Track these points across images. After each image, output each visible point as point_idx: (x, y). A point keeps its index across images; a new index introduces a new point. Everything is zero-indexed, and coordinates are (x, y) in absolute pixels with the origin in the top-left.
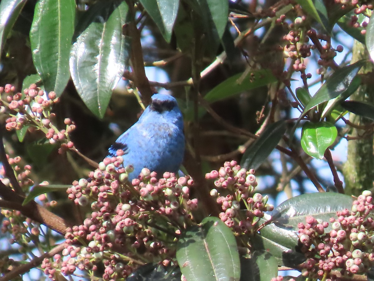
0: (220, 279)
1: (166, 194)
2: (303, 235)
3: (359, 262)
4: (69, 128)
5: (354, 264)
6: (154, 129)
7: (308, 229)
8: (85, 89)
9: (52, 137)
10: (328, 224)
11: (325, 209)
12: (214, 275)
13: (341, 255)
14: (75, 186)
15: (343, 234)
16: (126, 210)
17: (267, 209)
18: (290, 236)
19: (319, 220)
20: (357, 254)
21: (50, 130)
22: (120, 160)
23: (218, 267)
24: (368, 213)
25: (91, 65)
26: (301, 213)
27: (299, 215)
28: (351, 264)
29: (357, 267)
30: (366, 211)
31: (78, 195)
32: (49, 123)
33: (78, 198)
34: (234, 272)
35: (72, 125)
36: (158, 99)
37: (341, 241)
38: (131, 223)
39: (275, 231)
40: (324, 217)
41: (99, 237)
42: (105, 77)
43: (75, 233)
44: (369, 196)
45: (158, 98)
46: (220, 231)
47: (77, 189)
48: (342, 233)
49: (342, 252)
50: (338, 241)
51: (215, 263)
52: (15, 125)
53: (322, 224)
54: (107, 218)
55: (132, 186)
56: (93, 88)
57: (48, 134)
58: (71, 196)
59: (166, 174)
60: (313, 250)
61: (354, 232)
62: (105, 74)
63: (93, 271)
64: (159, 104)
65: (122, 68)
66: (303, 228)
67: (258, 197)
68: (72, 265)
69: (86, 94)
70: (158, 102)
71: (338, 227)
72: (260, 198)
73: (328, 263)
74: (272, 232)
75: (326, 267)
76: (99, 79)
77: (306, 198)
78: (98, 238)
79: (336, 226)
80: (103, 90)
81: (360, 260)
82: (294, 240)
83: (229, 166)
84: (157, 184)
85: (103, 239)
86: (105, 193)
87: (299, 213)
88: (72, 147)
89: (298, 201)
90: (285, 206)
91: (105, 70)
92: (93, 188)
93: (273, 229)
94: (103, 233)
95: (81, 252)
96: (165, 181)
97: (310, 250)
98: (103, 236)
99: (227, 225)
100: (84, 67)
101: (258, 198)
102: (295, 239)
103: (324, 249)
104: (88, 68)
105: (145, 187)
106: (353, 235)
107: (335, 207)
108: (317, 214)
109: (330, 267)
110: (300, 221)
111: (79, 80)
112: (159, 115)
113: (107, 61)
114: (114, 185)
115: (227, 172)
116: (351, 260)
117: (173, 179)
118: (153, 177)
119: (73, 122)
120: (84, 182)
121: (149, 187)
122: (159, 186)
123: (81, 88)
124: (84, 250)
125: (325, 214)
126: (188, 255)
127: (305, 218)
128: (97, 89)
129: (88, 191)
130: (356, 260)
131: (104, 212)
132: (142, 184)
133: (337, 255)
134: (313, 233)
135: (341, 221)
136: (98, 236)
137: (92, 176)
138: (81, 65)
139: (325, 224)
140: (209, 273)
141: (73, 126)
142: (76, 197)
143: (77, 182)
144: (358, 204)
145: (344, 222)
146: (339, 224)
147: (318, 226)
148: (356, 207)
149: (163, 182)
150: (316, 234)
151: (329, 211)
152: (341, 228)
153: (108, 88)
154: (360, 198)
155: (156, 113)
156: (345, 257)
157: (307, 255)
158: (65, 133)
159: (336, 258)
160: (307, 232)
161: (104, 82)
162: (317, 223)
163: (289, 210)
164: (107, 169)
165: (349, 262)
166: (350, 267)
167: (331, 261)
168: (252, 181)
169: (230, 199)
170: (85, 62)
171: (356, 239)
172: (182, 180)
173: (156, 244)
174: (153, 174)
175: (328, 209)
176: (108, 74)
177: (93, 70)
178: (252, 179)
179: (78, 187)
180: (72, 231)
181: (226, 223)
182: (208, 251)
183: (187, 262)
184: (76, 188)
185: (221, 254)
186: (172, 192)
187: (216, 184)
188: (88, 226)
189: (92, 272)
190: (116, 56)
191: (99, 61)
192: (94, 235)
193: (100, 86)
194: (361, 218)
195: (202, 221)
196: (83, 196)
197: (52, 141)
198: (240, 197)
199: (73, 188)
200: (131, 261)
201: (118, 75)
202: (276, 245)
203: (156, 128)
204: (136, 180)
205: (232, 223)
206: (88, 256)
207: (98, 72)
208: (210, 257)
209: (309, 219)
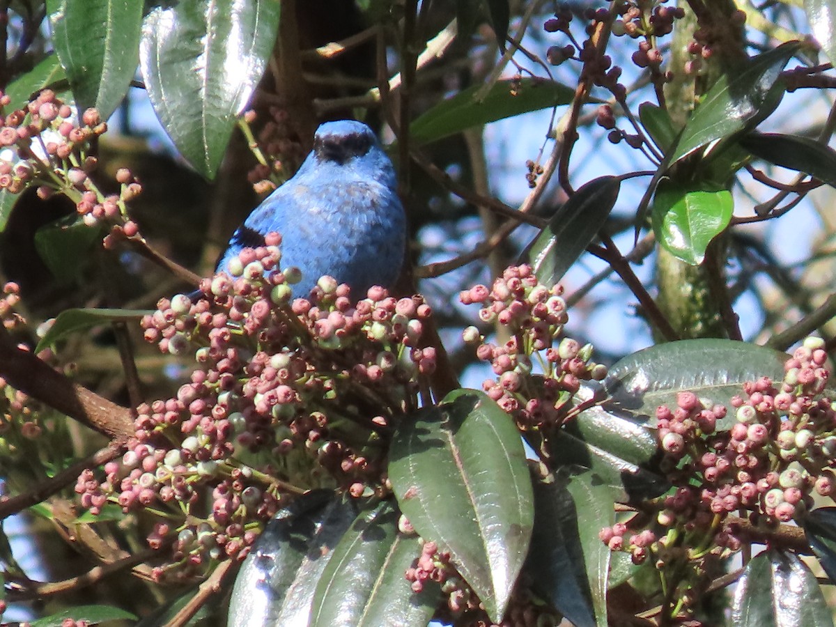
0: (489, 527)
1: (370, 335)
2: (670, 434)
3: (796, 496)
4: (127, 191)
5: (784, 501)
6: (338, 195)
7: (681, 420)
8: (174, 111)
9: (91, 210)
10: (725, 410)
11: (716, 377)
12: (474, 519)
13: (754, 480)
14: (163, 311)
15: (761, 433)
16: (279, 367)
17: (593, 374)
18: (634, 435)
19: (704, 401)
20: (790, 477)
21: (87, 195)
22: (273, 254)
23: (484, 502)
24: (821, 390)
25: (188, 59)
26: (660, 386)
27: (657, 388)
28: (777, 501)
29: (792, 507)
30: (819, 384)
31: (167, 332)
32: (84, 179)
33: (169, 337)
34: (521, 513)
35: (133, 185)
36: (333, 134)
37: (754, 449)
38: (290, 397)
39: (600, 423)
40: (714, 394)
41: (210, 428)
42: (220, 85)
43: (157, 417)
44: (820, 348)
45: (332, 131)
46: (487, 420)
47: (168, 317)
48: (759, 431)
49: (756, 474)
50: (749, 450)
51: (479, 492)
52: (8, 181)
53: (712, 411)
54: (228, 386)
55: (294, 315)
56: (193, 111)
57: (82, 203)
58: (150, 333)
59: (374, 291)
60: (686, 467)
61: (788, 429)
62: (220, 79)
63: (188, 505)
64: (337, 143)
65: (258, 66)
66: (669, 417)
67: (571, 346)
68: (146, 488)
69: (176, 124)
70: (333, 140)
71: (751, 418)
72: (574, 349)
73: (722, 498)
74: (592, 425)
75: (719, 505)
76: (206, 91)
77: (673, 353)
78: (210, 430)
79: (746, 415)
80: (215, 114)
81: (798, 493)
82: (644, 445)
83: (516, 277)
84: (350, 311)
85: (219, 432)
86: (224, 330)
87: (659, 383)
88: (133, 234)
89: (656, 357)
90: (626, 368)
91: (220, 70)
92: (202, 318)
93: (595, 419)
94: (221, 418)
95: (166, 460)
96: (372, 307)
97: (679, 466)
98: (221, 424)
99: (503, 408)
100: (172, 62)
101: (570, 351)
102: (645, 442)
103: (714, 465)
104: (182, 65)
105: (326, 317)
106: (784, 436)
107: (737, 373)
108: (698, 388)
109: (729, 507)
110: (661, 402)
111: (162, 90)
112: (340, 169)
113: (225, 48)
114: (259, 310)
115: (513, 290)
116: (776, 493)
117: (387, 302)
118: (341, 296)
119: (135, 178)
120: (183, 303)
121: (334, 317)
122: (356, 316)
123: (166, 110)
124: (174, 455)
125: (716, 388)
126: (415, 473)
127: (675, 397)
128: (201, 112)
129: (191, 324)
130: (789, 493)
131: (225, 370)
132: (314, 311)
133: (745, 479)
134: (693, 429)
135: (756, 404)
136: (208, 425)
137: (207, 288)
138: (166, 58)
139: (718, 410)
140: (464, 513)
141: (137, 187)
142: (164, 335)
143: (168, 301)
144: (799, 367)
145: (762, 406)
146: (753, 411)
147: (704, 413)
148: (797, 374)
149: (366, 307)
150: (698, 431)
151: (725, 382)
152: (756, 421)
153: (227, 111)
154: (798, 354)
155: (333, 163)
156: (763, 484)
157: (671, 478)
158: (118, 203)
159: (743, 487)
160: (679, 427)
161: (218, 98)
162: (702, 408)
163: (634, 379)
164: (247, 273)
165: (771, 497)
166: (774, 508)
167: (730, 494)
168: (557, 311)
169: (514, 350)
170: (173, 51)
171: (792, 445)
172: (405, 305)
173: (333, 447)
174: (342, 289)
175: (724, 378)
176: (227, 81)
177: (193, 68)
178: (557, 308)
179: (170, 314)
180: (151, 412)
181: (501, 403)
182: (459, 465)
183: (414, 488)
184: (166, 316)
185: (489, 471)
186: (386, 332)
187: (483, 315)
188: (188, 402)
189: (186, 506)
190: (246, 39)
191: (206, 49)
192: (198, 423)
193: (208, 105)
194: (806, 400)
195: (446, 397)
196: (179, 333)
197: (89, 219)
198: (532, 345)
199: (159, 316)
200: (275, 484)
201: (250, 82)
202: (600, 456)
203: (342, 192)
204: (303, 302)
205: (513, 403)
206: (180, 469)
207: (203, 74)
208: (464, 479)
209: (685, 400)
